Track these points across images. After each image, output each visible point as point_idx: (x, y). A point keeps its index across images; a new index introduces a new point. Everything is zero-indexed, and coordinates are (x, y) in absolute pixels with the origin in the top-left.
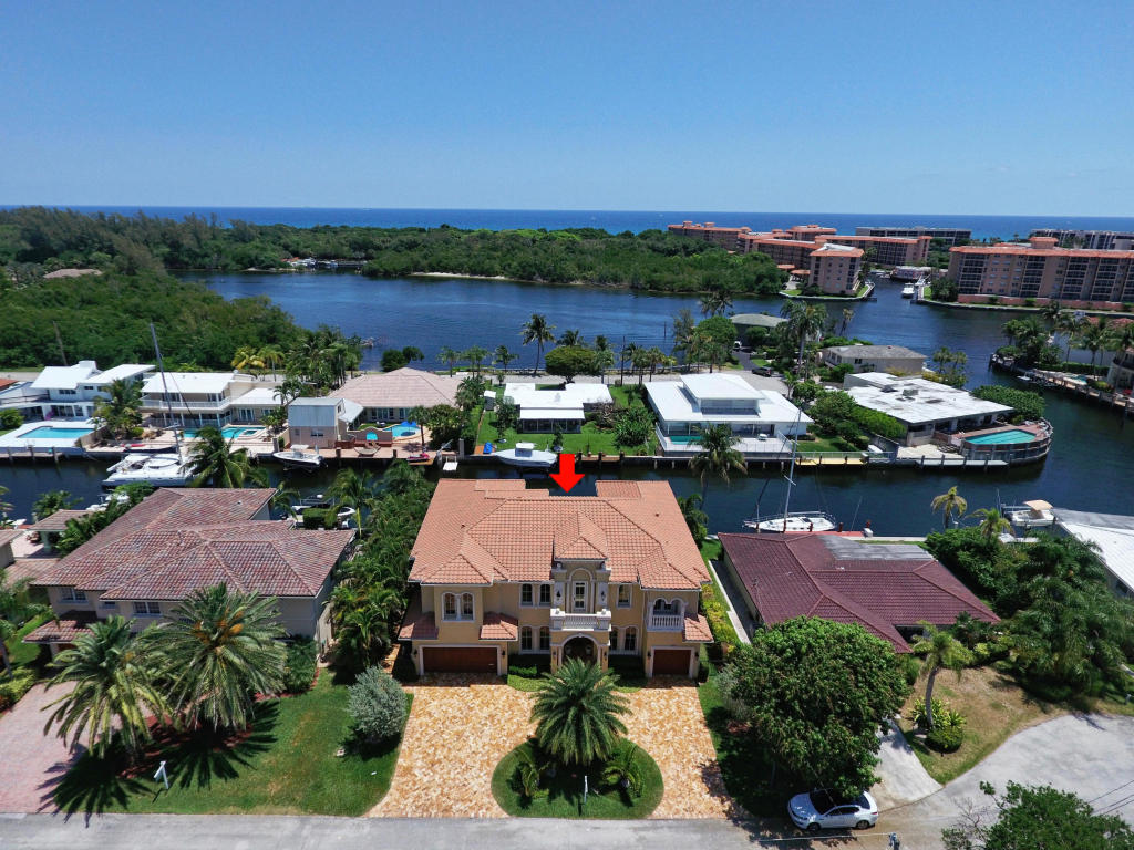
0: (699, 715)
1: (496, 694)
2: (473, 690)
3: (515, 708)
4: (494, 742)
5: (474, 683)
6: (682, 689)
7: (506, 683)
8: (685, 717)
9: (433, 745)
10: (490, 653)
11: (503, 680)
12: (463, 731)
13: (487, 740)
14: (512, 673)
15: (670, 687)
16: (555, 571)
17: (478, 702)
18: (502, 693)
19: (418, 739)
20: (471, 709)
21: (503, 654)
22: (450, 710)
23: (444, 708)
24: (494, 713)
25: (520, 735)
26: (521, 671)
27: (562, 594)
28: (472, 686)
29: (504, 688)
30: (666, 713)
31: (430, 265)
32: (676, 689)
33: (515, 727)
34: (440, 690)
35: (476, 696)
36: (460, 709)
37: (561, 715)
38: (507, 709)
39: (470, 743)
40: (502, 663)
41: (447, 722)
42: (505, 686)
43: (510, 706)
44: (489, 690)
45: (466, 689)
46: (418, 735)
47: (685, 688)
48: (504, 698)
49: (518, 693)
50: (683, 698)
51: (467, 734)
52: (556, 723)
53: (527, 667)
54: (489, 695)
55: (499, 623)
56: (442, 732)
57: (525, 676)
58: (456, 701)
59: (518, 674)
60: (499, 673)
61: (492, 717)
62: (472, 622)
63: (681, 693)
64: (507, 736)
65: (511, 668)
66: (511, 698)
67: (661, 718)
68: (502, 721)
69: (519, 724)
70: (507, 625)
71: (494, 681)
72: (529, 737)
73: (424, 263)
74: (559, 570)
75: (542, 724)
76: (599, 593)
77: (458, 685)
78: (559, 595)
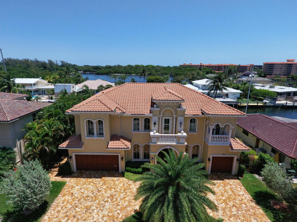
0: (248, 197)
1: (117, 182)
2: (103, 180)
3: (128, 191)
4: (110, 215)
5: (104, 176)
6: (230, 181)
7: (123, 176)
8: (240, 198)
9: (67, 216)
10: (115, 158)
11: (122, 175)
12: (91, 206)
13: (106, 213)
14: (128, 171)
15: (223, 180)
16: (153, 109)
17: (104, 187)
18: (120, 182)
19: (59, 212)
20: (99, 191)
21: (122, 158)
22: (86, 192)
23: (82, 191)
24: (114, 193)
25: (129, 209)
26: (132, 170)
27: (157, 123)
28: (103, 178)
29: (121, 179)
30: (226, 194)
31: (114, 72)
32: (227, 181)
33: (127, 203)
34: (83, 180)
35: (104, 184)
36: (92, 191)
37: (161, 193)
38: (122, 191)
39: (94, 214)
40: (122, 164)
41: (82, 200)
42: (123, 178)
43: (125, 190)
44: (113, 180)
45: (99, 180)
46: (59, 209)
47: (232, 180)
48: (121, 185)
49: (131, 182)
50: (234, 186)
51: (93, 208)
52: (156, 200)
53: (137, 168)
54: (112, 183)
55: (119, 140)
56: (77, 207)
57: (135, 173)
58: (91, 187)
59: (131, 172)
60: (120, 171)
61: (112, 196)
62: (103, 138)
63: (231, 183)
64: (121, 210)
65: (127, 168)
66: (126, 185)
67: (224, 198)
68: (119, 199)
69: (129, 202)
70: (124, 141)
71: (116, 175)
72: (136, 211)
73: (113, 71)
74: (155, 109)
75: (145, 200)
76: (178, 123)
77: (95, 177)
78: (155, 124)
